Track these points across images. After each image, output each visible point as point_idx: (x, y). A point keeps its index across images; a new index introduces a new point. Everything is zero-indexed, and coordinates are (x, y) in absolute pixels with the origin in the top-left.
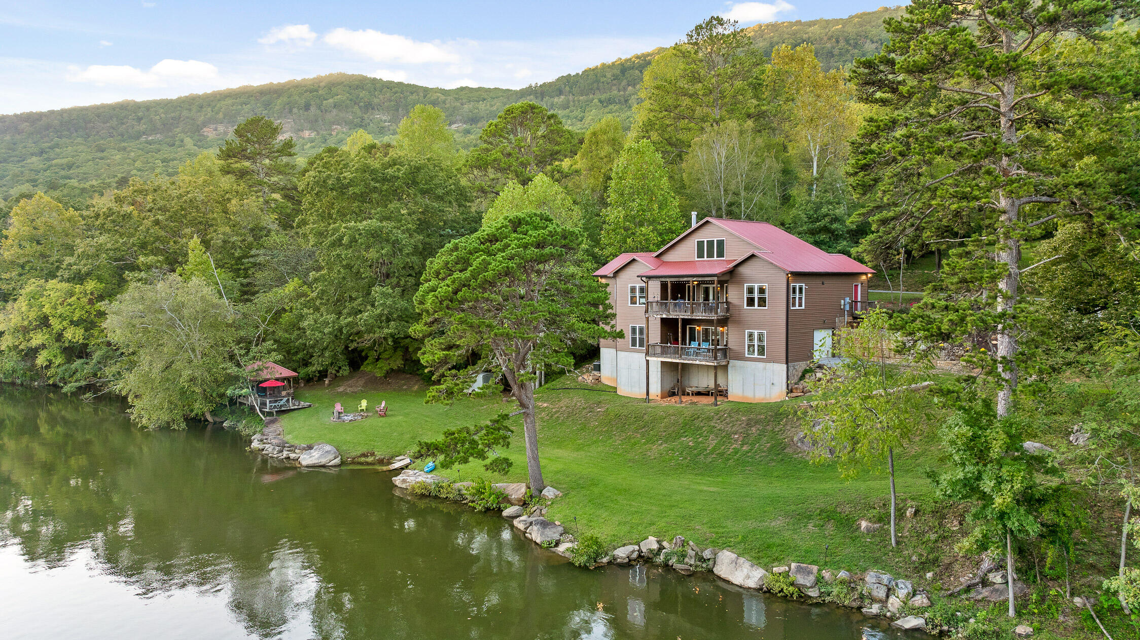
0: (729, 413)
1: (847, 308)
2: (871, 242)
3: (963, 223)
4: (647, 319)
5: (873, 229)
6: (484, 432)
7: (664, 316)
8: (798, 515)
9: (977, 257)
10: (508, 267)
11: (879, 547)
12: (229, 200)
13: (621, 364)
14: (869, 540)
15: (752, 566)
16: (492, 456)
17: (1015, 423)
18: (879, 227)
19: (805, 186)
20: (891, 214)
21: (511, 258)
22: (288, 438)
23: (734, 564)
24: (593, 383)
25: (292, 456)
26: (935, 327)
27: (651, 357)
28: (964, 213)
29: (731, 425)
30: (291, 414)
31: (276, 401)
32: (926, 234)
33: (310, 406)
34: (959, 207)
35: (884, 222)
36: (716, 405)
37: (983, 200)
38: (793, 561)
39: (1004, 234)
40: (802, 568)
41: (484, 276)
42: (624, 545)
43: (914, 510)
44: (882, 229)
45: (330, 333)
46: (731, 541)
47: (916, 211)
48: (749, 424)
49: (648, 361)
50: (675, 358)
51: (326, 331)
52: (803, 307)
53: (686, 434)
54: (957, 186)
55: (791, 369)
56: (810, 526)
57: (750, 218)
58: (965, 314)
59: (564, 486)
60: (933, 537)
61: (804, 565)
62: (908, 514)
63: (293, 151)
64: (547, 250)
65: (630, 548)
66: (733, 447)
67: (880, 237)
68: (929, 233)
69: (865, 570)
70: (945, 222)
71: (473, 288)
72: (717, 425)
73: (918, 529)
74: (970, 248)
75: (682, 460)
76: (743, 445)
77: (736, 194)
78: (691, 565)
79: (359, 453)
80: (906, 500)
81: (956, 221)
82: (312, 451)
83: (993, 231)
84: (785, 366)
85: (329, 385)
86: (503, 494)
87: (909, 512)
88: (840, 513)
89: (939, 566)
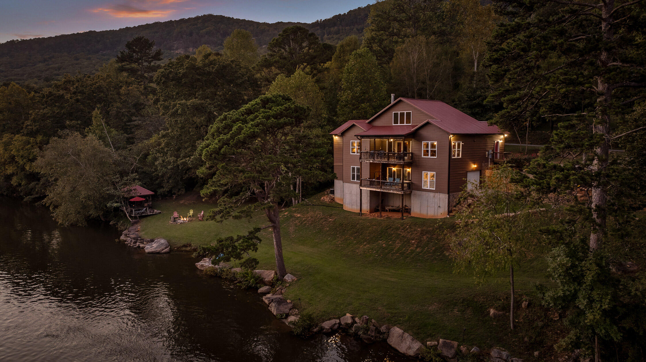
0: (410, 226)
1: (490, 157)
2: (501, 116)
3: (569, 102)
4: (361, 163)
5: (504, 106)
6: (242, 240)
7: (371, 161)
8: (448, 302)
9: (580, 129)
10: (254, 132)
11: (501, 329)
12: (121, 87)
13: (346, 191)
14: (495, 323)
15: (413, 340)
16: (245, 256)
17: (605, 257)
18: (508, 105)
19: (469, 77)
20: (518, 95)
21: (257, 125)
22: (142, 234)
23: (401, 338)
24: (330, 202)
25: (141, 245)
26: (545, 182)
27: (363, 187)
28: (570, 95)
29: (411, 233)
30: (148, 218)
31: (139, 210)
32: (542, 110)
33: (160, 213)
34: (567, 91)
35: (512, 101)
36: (403, 219)
37: (587, 85)
38: (441, 338)
39: (602, 111)
40: (447, 343)
41: (239, 138)
42: (330, 319)
43: (527, 303)
44: (510, 106)
45: (171, 169)
46: (400, 320)
47: (536, 94)
48: (423, 233)
49: (361, 190)
50: (378, 188)
51: (169, 167)
52: (460, 157)
53: (382, 238)
54: (565, 74)
55: (451, 197)
56: (455, 311)
57: (432, 98)
58: (569, 173)
59: (299, 273)
60: (540, 324)
61: (449, 341)
62: (523, 306)
63: (161, 57)
64: (282, 120)
65: (333, 321)
66: (410, 249)
67: (508, 112)
68: (544, 109)
69: (491, 347)
70: (556, 101)
71: (231, 146)
72: (401, 233)
73: (530, 317)
74: (575, 122)
75: (377, 257)
76: (417, 248)
77: (424, 83)
78: (372, 336)
79: (182, 245)
80: (522, 295)
81: (564, 101)
82: (153, 243)
83: (593, 109)
84: (447, 195)
85: (176, 199)
86: (260, 277)
87: (524, 304)
88: (476, 302)
89: (543, 347)
